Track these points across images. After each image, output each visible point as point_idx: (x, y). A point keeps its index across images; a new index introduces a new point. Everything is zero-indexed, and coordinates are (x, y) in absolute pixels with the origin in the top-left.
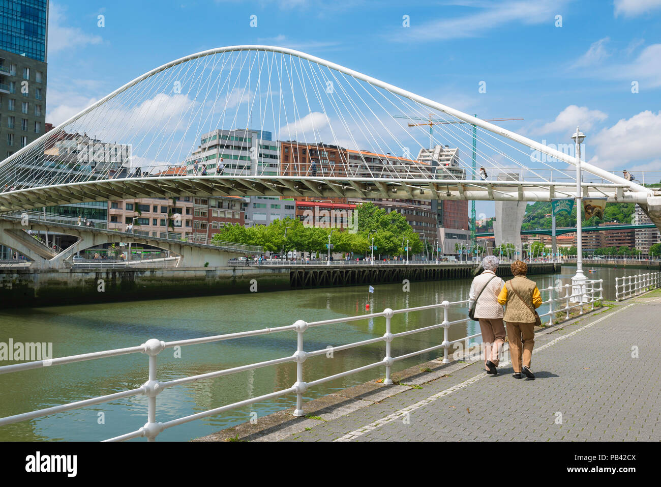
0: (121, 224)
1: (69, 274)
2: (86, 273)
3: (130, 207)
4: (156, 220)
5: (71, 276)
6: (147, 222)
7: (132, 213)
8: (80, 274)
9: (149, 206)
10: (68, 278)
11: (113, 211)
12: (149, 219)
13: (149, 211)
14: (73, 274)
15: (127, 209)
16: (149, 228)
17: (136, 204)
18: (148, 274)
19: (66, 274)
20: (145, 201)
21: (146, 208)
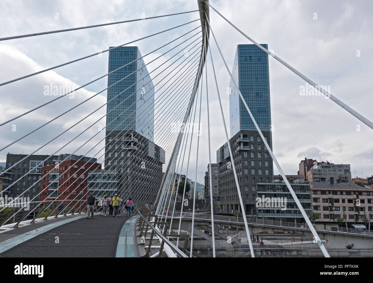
0: (320, 211)
1: (234, 252)
2: (245, 251)
3: (326, 201)
4: (345, 208)
5: (235, 253)
6: (338, 209)
7: (327, 204)
8: (242, 252)
9: (339, 200)
10: (233, 255)
11: (314, 204)
12: (339, 207)
13: (339, 203)
14: (237, 252)
15: (323, 202)
16: (341, 212)
17: (330, 199)
18: (294, 253)
19: (232, 252)
20: (335, 197)
21: (337, 201)
